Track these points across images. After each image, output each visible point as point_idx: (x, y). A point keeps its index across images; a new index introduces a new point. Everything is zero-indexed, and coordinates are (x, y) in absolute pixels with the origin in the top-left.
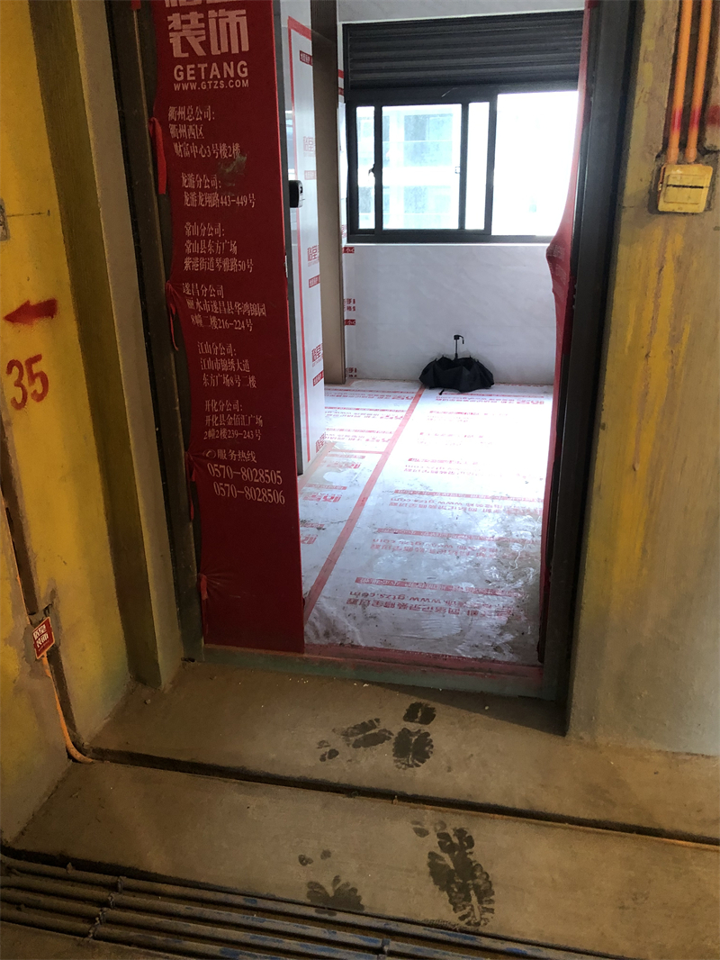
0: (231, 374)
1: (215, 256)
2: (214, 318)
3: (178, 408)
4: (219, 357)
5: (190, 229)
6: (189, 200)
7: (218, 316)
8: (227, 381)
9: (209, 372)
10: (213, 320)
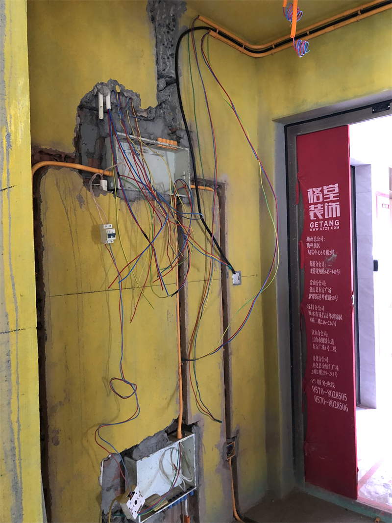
0: (325, 345)
1: (322, 293)
2: (320, 320)
3: (301, 358)
4: (321, 336)
5: (312, 282)
6: (313, 271)
7: (321, 319)
8: (324, 348)
9: (316, 343)
10: (319, 320)
